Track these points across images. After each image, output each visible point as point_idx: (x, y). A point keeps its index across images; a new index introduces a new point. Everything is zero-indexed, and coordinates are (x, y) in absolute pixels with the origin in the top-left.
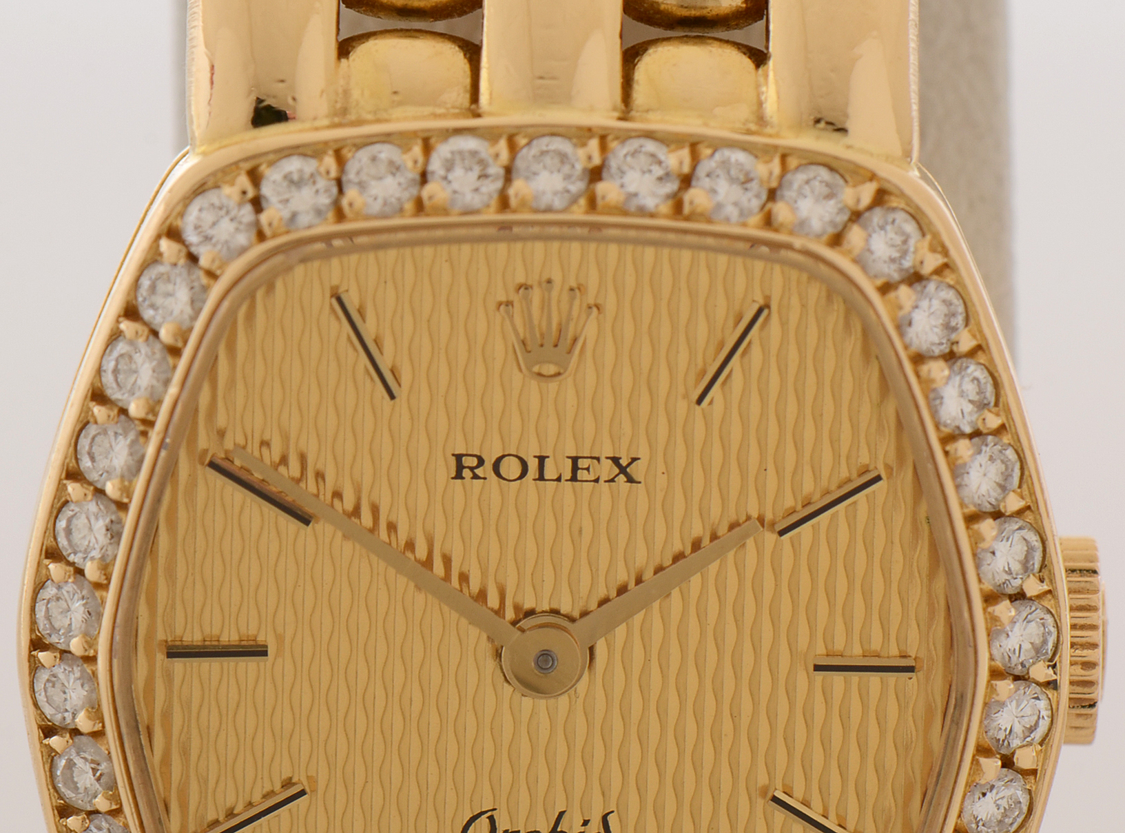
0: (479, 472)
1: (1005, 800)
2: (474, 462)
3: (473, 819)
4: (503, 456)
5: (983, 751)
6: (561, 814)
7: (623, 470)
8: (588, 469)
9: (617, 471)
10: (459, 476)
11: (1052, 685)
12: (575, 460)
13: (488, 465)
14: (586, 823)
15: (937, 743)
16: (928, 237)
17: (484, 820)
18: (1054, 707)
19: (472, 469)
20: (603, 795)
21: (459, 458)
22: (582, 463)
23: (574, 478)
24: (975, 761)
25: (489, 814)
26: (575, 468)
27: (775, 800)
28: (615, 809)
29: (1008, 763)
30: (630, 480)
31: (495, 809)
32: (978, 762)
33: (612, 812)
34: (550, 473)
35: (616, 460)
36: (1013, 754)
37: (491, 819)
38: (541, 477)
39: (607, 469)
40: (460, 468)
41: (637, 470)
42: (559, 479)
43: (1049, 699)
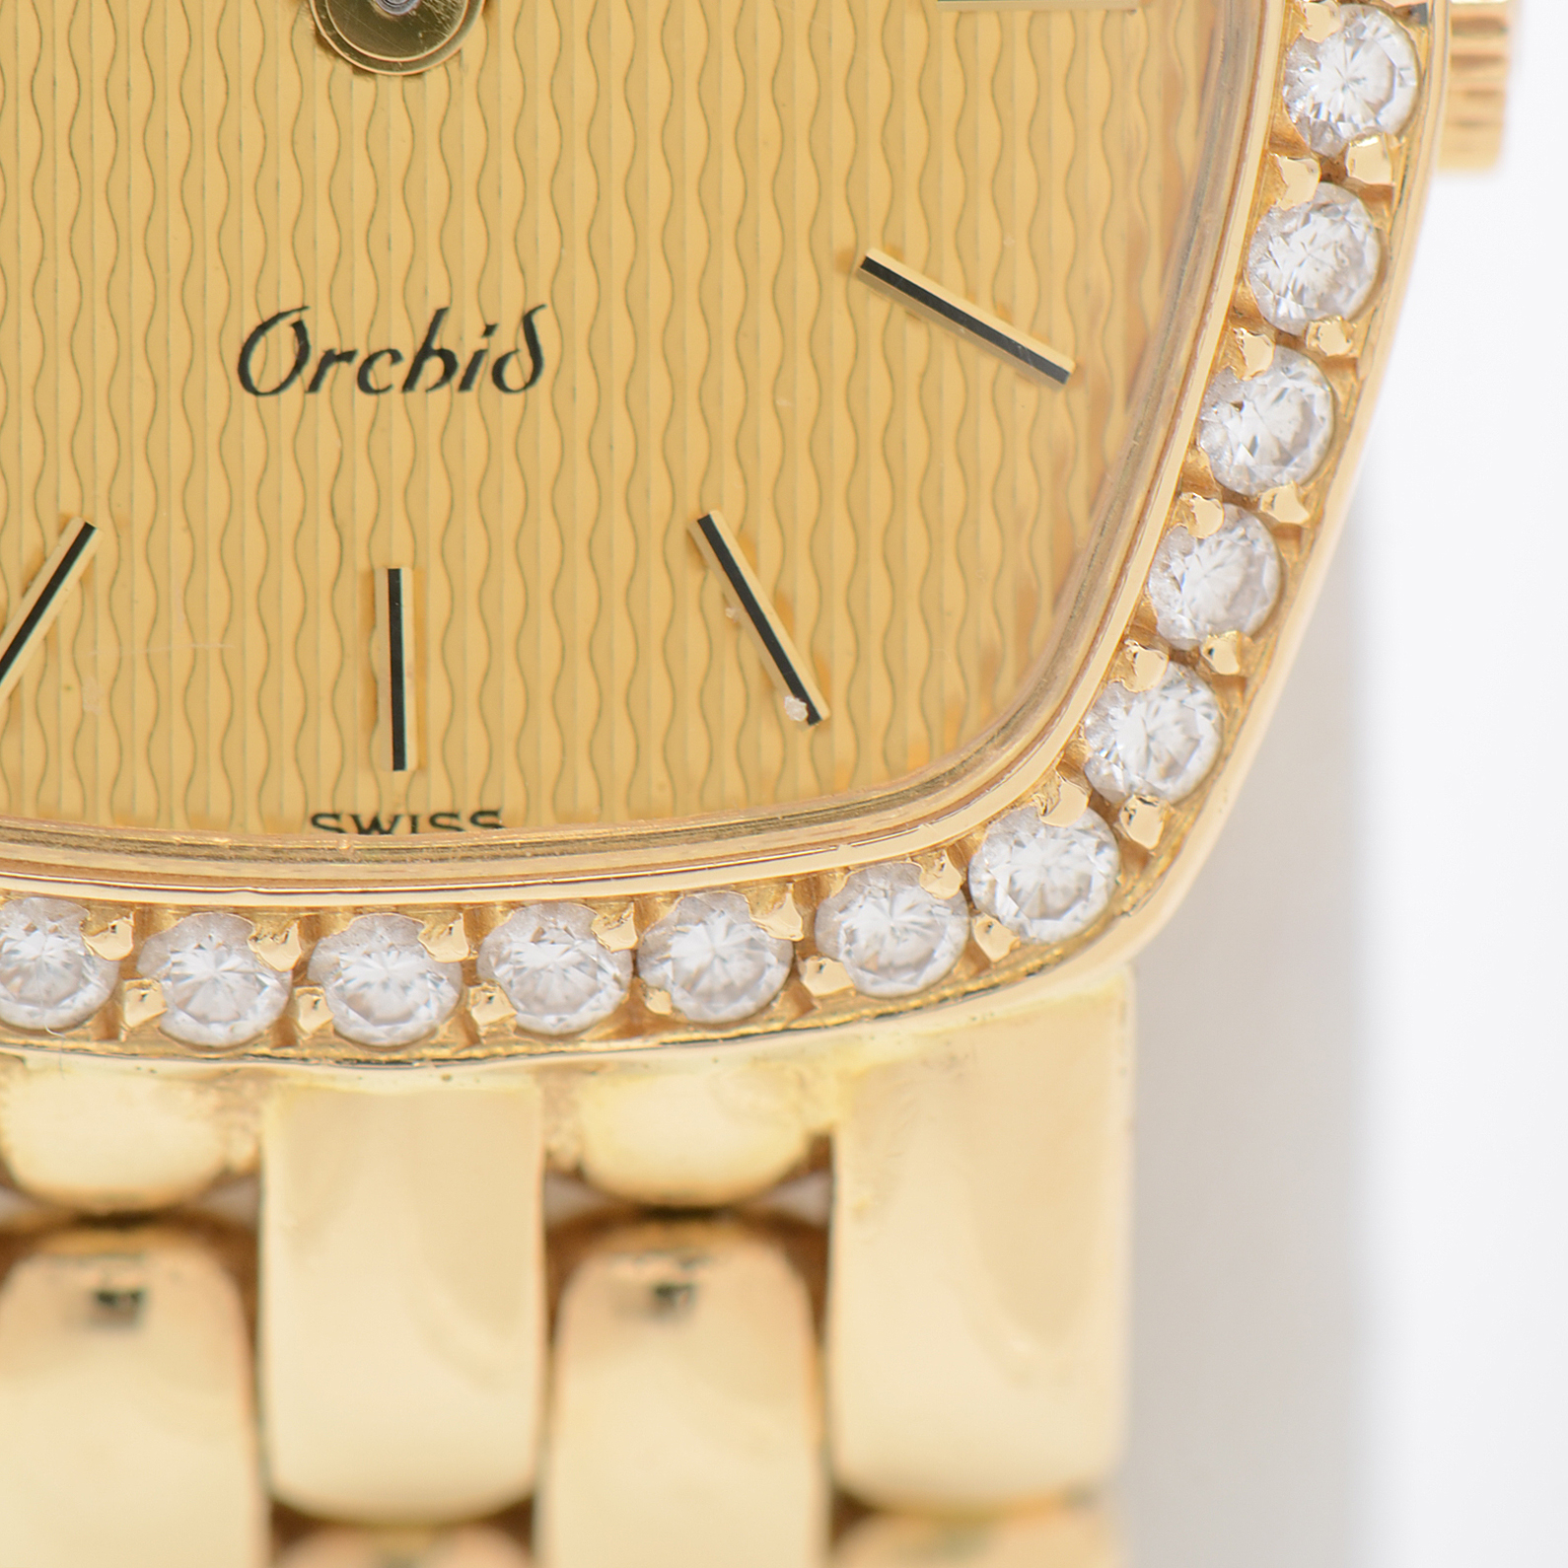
1: (1330, 251)
3: (263, 328)
5: (1282, 143)
6: (440, 314)
11: (1416, 17)
14: (489, 330)
15: (1188, 147)
17: (284, 331)
18: (1422, 61)
20: (522, 271)
24: (1267, 165)
25: (294, 317)
27: (870, 266)
28: (544, 298)
29: (1333, 172)
31: (303, 308)
32: (1274, 165)
33: (542, 306)
36: (1343, 154)
37: (299, 327)
43: (1412, 43)
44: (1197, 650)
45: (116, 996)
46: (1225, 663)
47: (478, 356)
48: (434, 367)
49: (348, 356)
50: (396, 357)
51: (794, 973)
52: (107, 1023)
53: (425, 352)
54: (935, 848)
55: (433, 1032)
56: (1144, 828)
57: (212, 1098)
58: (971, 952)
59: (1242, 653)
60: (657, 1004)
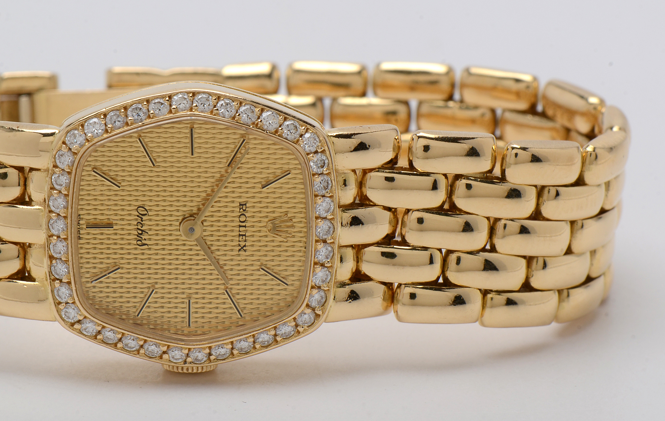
0: (241, 210)
1: (154, 351)
2: (244, 209)
3: (146, 210)
4: (246, 216)
5: (169, 347)
6: (147, 233)
7: (242, 248)
8: (242, 239)
9: (242, 246)
10: (240, 205)
12: (245, 235)
13: (244, 213)
14: (145, 239)
16: (307, 328)
19: (242, 208)
20: (152, 244)
21: (245, 205)
22: (244, 237)
23: (240, 235)
24: (166, 345)
26: (243, 235)
27: (153, 291)
28: (149, 247)
29: (164, 352)
30: (240, 250)
31: (148, 215)
34: (242, 229)
35: (245, 246)
36: (167, 354)
37: (146, 214)
38: (240, 226)
39: (243, 244)
40: (243, 205)
41: (242, 253)
42: (239, 231)
43: (181, 362)
44: (100, 334)
45: (57, 190)
46: (98, 337)
47: (142, 238)
48: (140, 232)
49: (142, 221)
50: (142, 227)
51: (58, 279)
52: (53, 188)
53: (142, 231)
54: (74, 299)
55: (50, 231)
56: (77, 326)
57: (42, 201)
58: (60, 303)
59: (100, 339)
60: (54, 261)
